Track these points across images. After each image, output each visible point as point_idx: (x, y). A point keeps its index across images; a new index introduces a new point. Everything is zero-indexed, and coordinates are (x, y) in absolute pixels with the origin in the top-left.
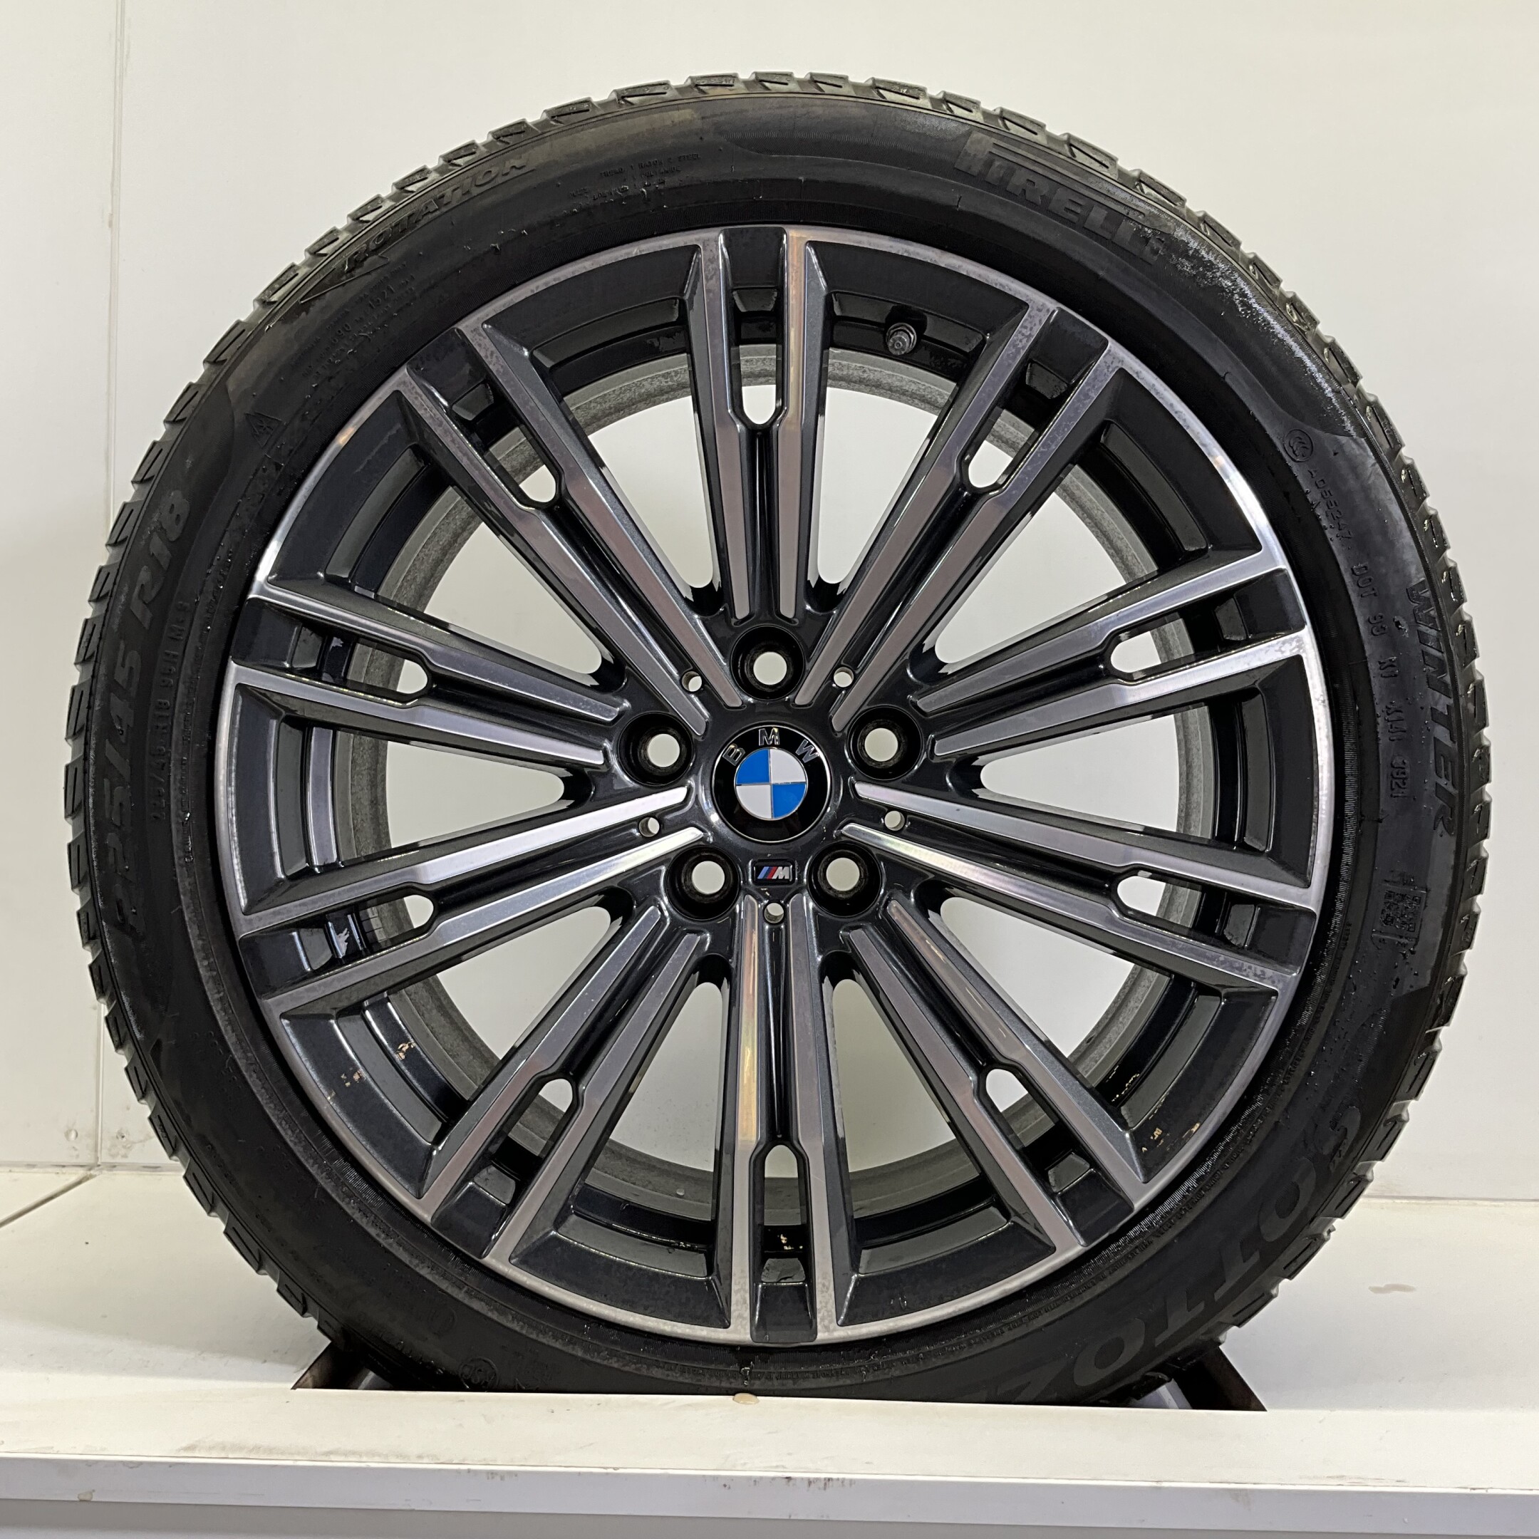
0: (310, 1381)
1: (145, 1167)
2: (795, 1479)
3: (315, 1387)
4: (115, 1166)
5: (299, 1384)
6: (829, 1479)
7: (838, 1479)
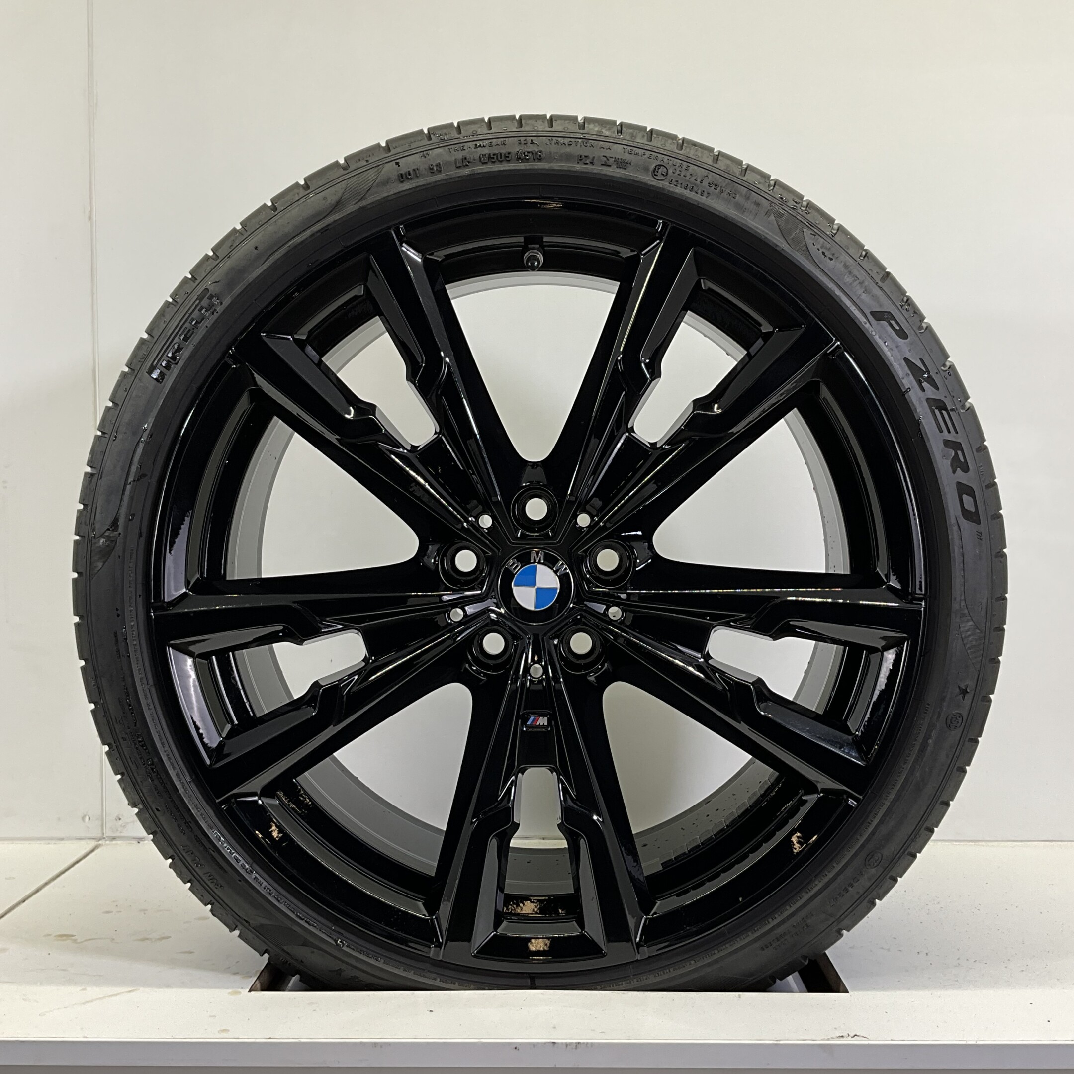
0: (258, 986)
1: (134, 838)
2: (558, 1043)
3: (262, 990)
4: (114, 839)
5: (253, 988)
6: (579, 1043)
7: (584, 1043)
